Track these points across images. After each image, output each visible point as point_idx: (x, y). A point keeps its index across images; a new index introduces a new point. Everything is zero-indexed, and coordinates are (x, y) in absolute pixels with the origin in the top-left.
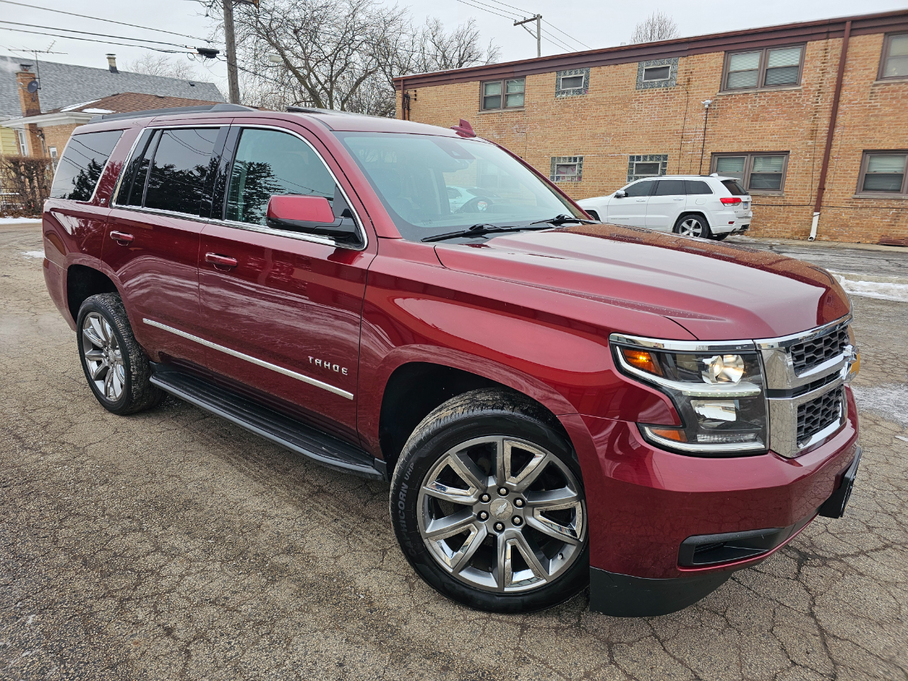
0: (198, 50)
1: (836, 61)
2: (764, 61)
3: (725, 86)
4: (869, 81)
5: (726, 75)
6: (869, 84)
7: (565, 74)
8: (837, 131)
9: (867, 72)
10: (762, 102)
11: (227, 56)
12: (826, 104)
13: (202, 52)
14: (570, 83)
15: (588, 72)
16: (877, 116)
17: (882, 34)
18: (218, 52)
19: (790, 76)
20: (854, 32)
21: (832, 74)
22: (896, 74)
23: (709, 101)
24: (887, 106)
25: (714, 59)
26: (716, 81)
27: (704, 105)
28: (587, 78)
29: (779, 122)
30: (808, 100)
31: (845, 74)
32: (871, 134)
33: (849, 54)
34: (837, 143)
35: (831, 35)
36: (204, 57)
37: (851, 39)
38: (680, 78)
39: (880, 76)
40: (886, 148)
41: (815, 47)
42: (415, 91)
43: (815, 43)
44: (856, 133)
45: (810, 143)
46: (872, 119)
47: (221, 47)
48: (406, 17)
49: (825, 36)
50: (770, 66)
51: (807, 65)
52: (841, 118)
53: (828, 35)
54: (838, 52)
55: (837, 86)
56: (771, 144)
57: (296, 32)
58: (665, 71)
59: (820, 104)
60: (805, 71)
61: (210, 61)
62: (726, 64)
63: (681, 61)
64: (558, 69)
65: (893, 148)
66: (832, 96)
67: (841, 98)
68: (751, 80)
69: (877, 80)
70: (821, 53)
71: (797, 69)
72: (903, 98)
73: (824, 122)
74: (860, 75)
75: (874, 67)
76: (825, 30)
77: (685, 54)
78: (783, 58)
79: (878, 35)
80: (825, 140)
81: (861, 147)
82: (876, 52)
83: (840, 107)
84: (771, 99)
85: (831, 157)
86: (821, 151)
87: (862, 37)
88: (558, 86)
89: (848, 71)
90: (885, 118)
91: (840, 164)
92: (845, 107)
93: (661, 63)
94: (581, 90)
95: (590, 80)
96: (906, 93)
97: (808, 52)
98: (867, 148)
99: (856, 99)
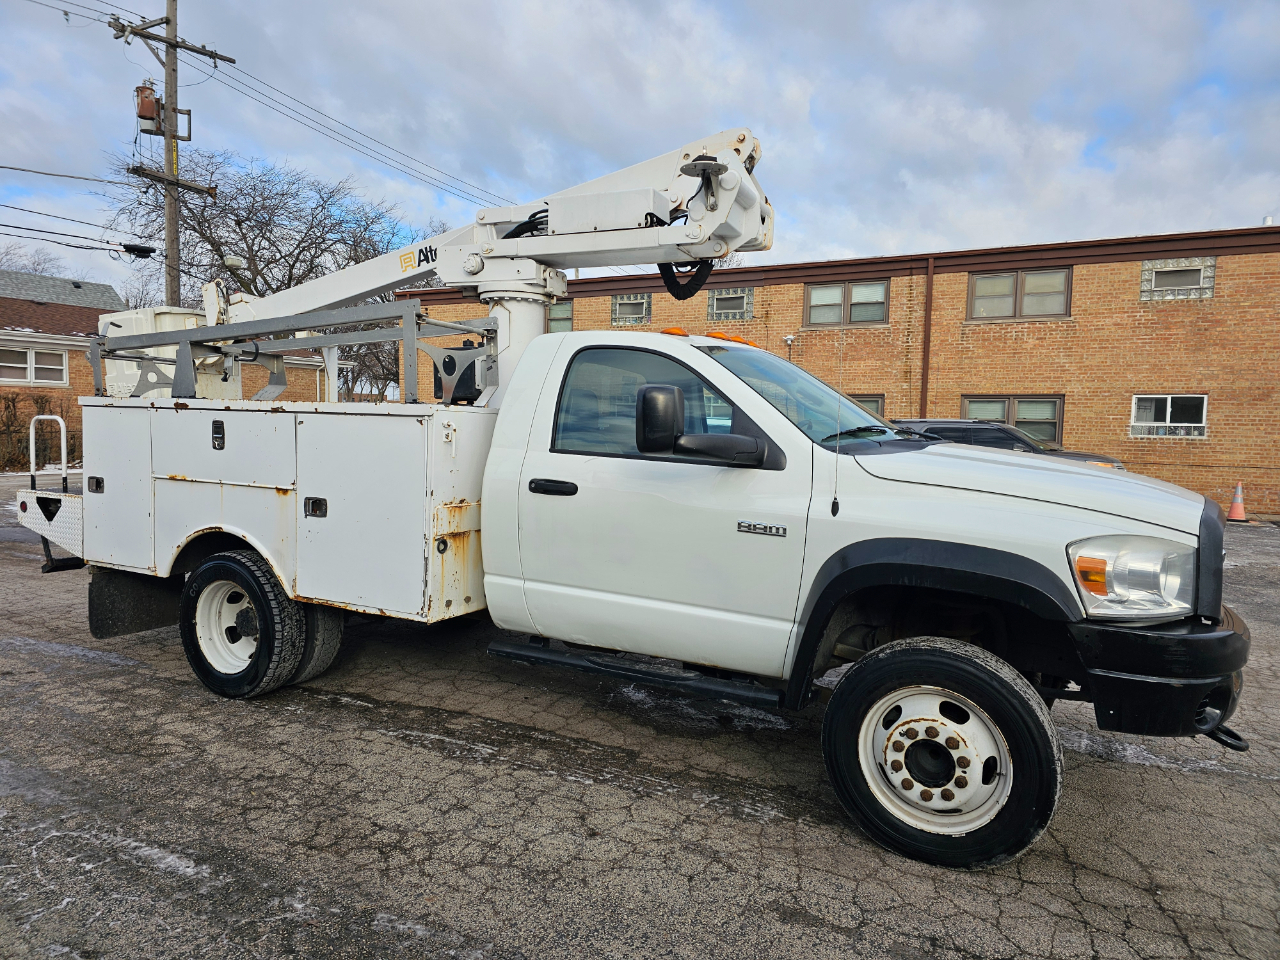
0: (125, 246)
1: (922, 299)
2: (847, 295)
3: (807, 322)
4: (958, 322)
5: (808, 308)
6: (959, 325)
7: (622, 298)
8: (931, 377)
9: (955, 312)
10: (849, 340)
11: (166, 257)
12: (917, 343)
13: (129, 249)
14: (628, 309)
15: (649, 297)
16: (971, 358)
17: (966, 273)
18: (154, 251)
19: (876, 312)
20: (938, 269)
21: (920, 313)
22: (985, 315)
23: (791, 337)
24: (979, 348)
25: (794, 291)
26: (796, 315)
27: (786, 341)
28: (649, 304)
29: (869, 362)
30: (898, 340)
31: (933, 313)
32: (967, 377)
33: (934, 293)
34: (932, 385)
35: (914, 271)
36: (133, 257)
37: (935, 276)
38: (758, 311)
39: (970, 316)
40: (985, 392)
41: (899, 283)
42: (427, 309)
43: (898, 279)
44: (952, 376)
45: (905, 386)
46: (966, 361)
47: (158, 245)
49: (908, 272)
50: (854, 301)
51: (893, 302)
52: (933, 361)
53: (911, 272)
54: (923, 289)
55: (925, 325)
56: (866, 386)
57: (239, 223)
58: (739, 301)
59: (910, 344)
60: (892, 309)
61: (143, 261)
62: (807, 297)
63: (757, 290)
64: (614, 293)
65: (991, 393)
66: (921, 337)
67: (932, 339)
68: (831, 316)
69: (966, 320)
70: (907, 290)
71: (884, 305)
72: (995, 339)
73: (917, 363)
74: (948, 313)
75: (962, 306)
76: (908, 265)
77: (763, 283)
78: (864, 293)
79: (962, 273)
80: (919, 383)
81: (959, 391)
82: (962, 291)
83: (933, 348)
84: (858, 337)
85: (929, 402)
86: (916, 396)
87: (946, 275)
88: (613, 311)
89: (936, 310)
90: (980, 361)
91: (938, 409)
92: (937, 348)
93: (736, 292)
94: (642, 318)
95: (653, 307)
96: (997, 335)
97: (893, 288)
98: (965, 392)
99: (947, 340)
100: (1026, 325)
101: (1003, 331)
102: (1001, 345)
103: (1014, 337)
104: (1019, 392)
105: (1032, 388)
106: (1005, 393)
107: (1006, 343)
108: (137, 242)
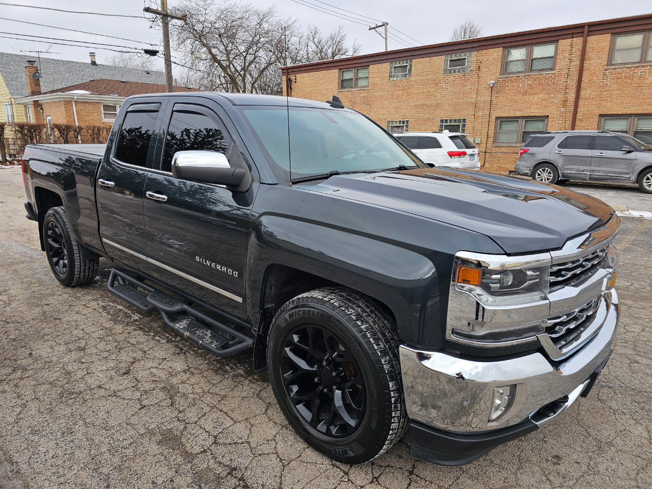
0: (144, 50)
1: (579, 53)
2: (530, 53)
3: (504, 71)
4: (602, 67)
5: (505, 64)
6: (602, 69)
7: (399, 63)
8: (581, 103)
9: (600, 61)
10: (529, 82)
11: (164, 55)
12: (573, 83)
13: (147, 52)
14: (400, 69)
15: (411, 62)
16: (608, 91)
17: (610, 35)
18: (158, 52)
19: (548, 64)
20: (590, 33)
21: (577, 62)
22: (620, 62)
23: (493, 82)
24: (615, 84)
25: (496, 53)
26: (497, 69)
27: (490, 84)
28: (411, 66)
29: (541, 96)
30: (560, 80)
31: (585, 62)
32: (604, 103)
33: (588, 49)
34: (581, 109)
35: (575, 35)
36: (149, 55)
37: (589, 38)
38: (474, 67)
39: (610, 62)
40: (615, 113)
41: (564, 43)
42: (295, 76)
43: (564, 41)
44: (594, 103)
45: (563, 110)
46: (605, 93)
48: (297, 25)
49: (571, 36)
50: (534, 57)
51: (560, 56)
52: (583, 93)
53: (573, 36)
54: (580, 47)
55: (580, 70)
56: (538, 111)
57: (220, 36)
58: (463, 61)
59: (568, 83)
60: (558, 61)
62: (505, 57)
63: (474, 53)
64: (391, 60)
65: (619, 113)
66: (576, 78)
67: (583, 79)
68: (519, 67)
69: (607, 66)
70: (569, 48)
71: (553, 58)
72: (625, 78)
73: (572, 96)
74: (596, 61)
75: (605, 57)
76: (571, 32)
77: (476, 49)
78: (541, 51)
79: (607, 35)
80: (572, 108)
81: (598, 112)
82: (606, 47)
83: (583, 85)
84: (535, 80)
85: (577, 120)
86: (570, 116)
87: (596, 36)
88: (391, 72)
89: (588, 60)
90: (614, 92)
91: (583, 124)
92: (586, 85)
93: (460, 56)
94: (406, 74)
95: (413, 68)
96: (627, 75)
97: (560, 47)
98: (602, 113)
99: (593, 80)
100: (648, 68)
101: (632, 72)
102: (630, 81)
103: (639, 76)
104: (639, 112)
105: (648, 110)
106: (629, 113)
107: (633, 80)
108: (150, 48)
